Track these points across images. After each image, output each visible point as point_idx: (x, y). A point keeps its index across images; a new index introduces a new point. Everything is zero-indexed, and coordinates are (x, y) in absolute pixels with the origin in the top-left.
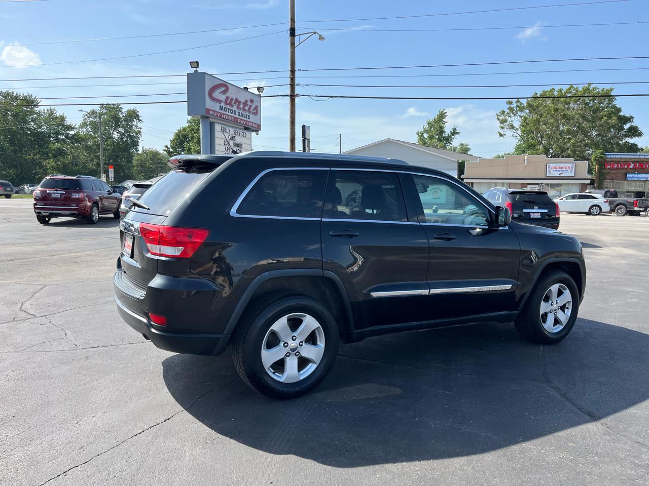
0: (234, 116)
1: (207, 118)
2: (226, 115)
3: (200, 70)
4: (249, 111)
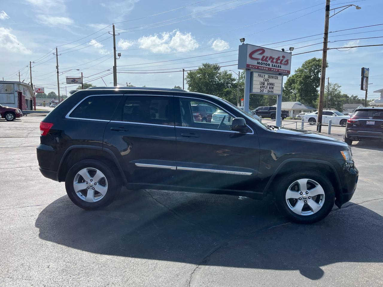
0: (269, 67)
1: (249, 69)
2: (261, 67)
4: (281, 63)
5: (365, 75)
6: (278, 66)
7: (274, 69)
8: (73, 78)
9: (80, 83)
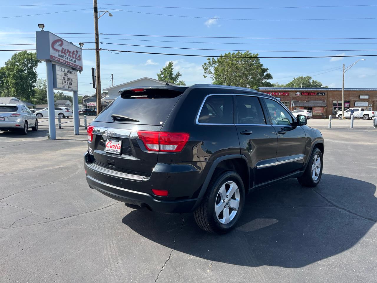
0: (67, 61)
1: (51, 61)
2: (62, 60)
4: (76, 58)
5: (95, 75)
6: (74, 60)
7: (71, 63)
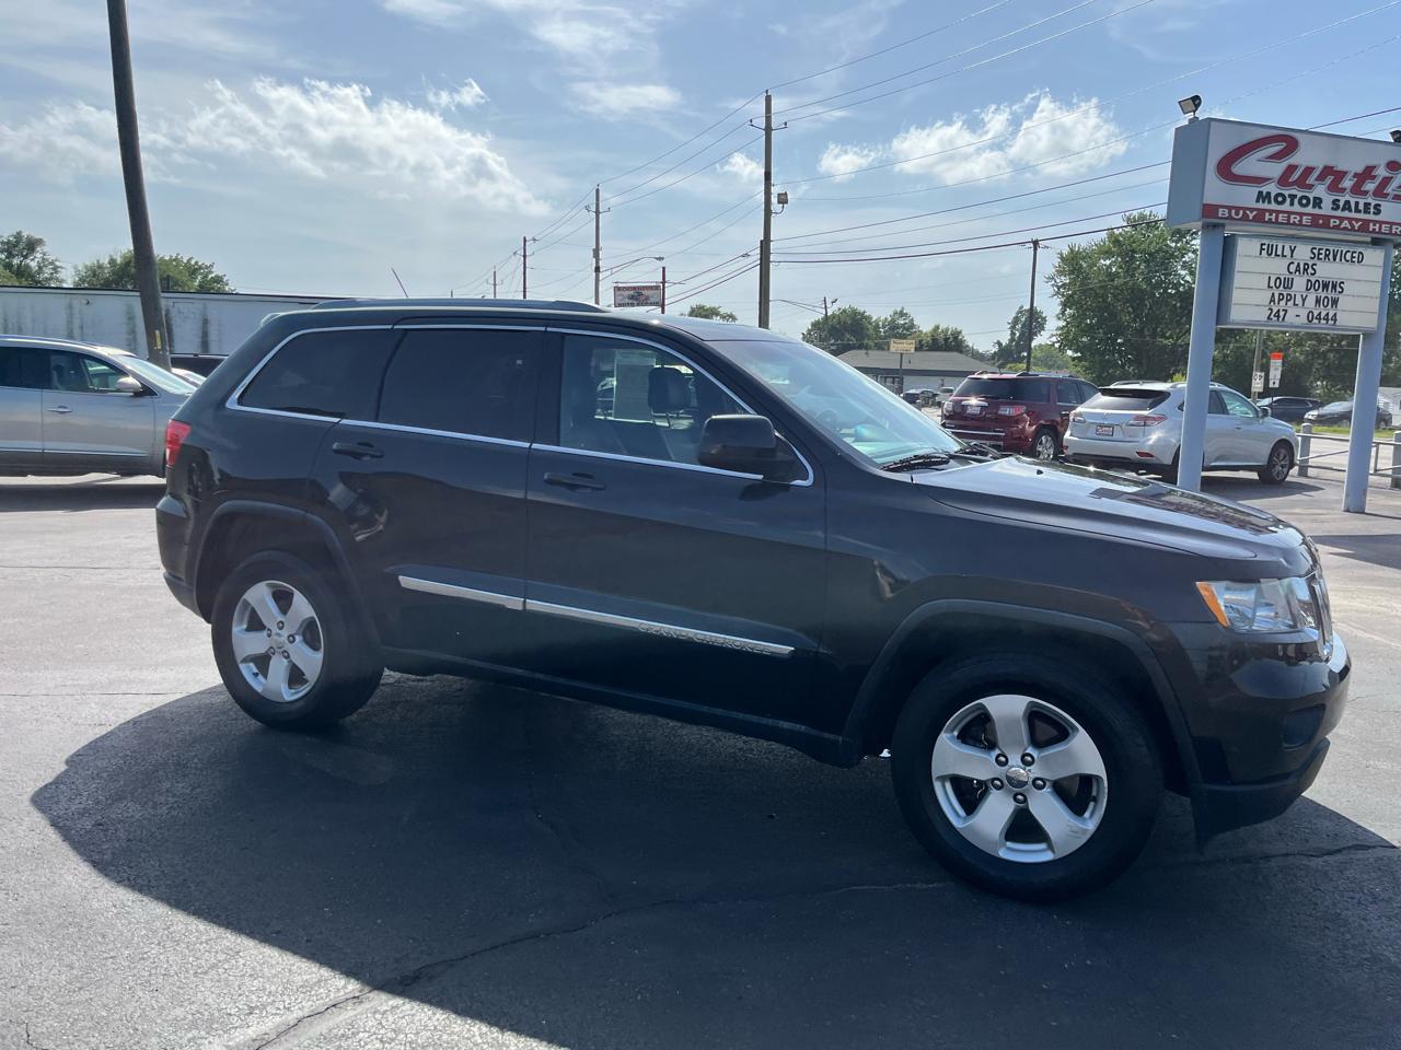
0: (1317, 211)
1: (1215, 226)
2: (1278, 212)
3: (1202, 114)
4: (1380, 192)
6: (1367, 204)
7: (1342, 219)
8: (634, 288)
9: (656, 304)
